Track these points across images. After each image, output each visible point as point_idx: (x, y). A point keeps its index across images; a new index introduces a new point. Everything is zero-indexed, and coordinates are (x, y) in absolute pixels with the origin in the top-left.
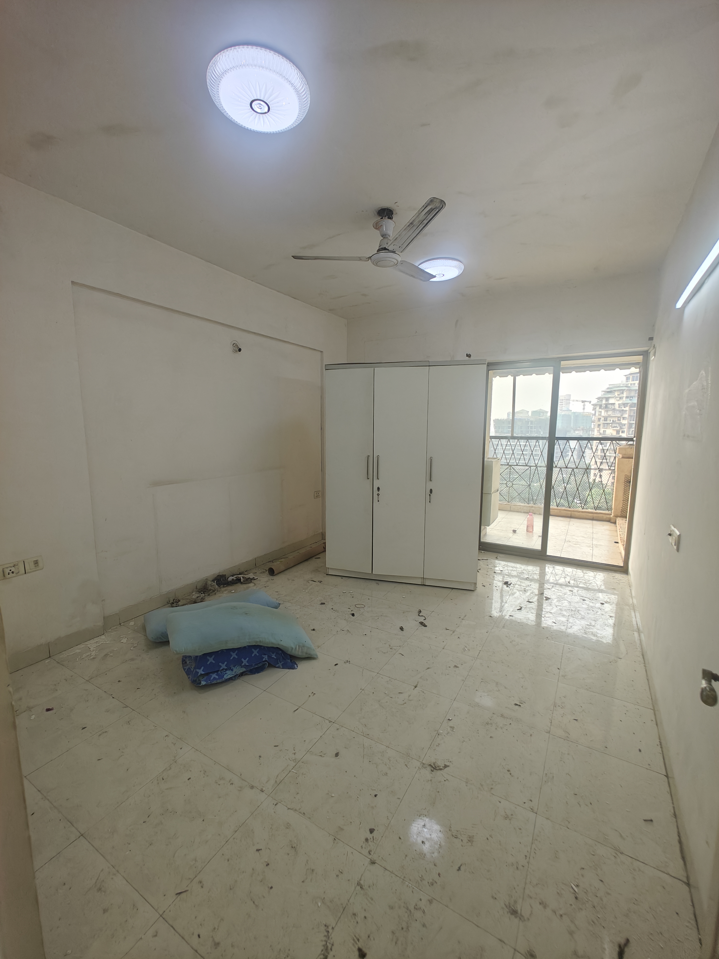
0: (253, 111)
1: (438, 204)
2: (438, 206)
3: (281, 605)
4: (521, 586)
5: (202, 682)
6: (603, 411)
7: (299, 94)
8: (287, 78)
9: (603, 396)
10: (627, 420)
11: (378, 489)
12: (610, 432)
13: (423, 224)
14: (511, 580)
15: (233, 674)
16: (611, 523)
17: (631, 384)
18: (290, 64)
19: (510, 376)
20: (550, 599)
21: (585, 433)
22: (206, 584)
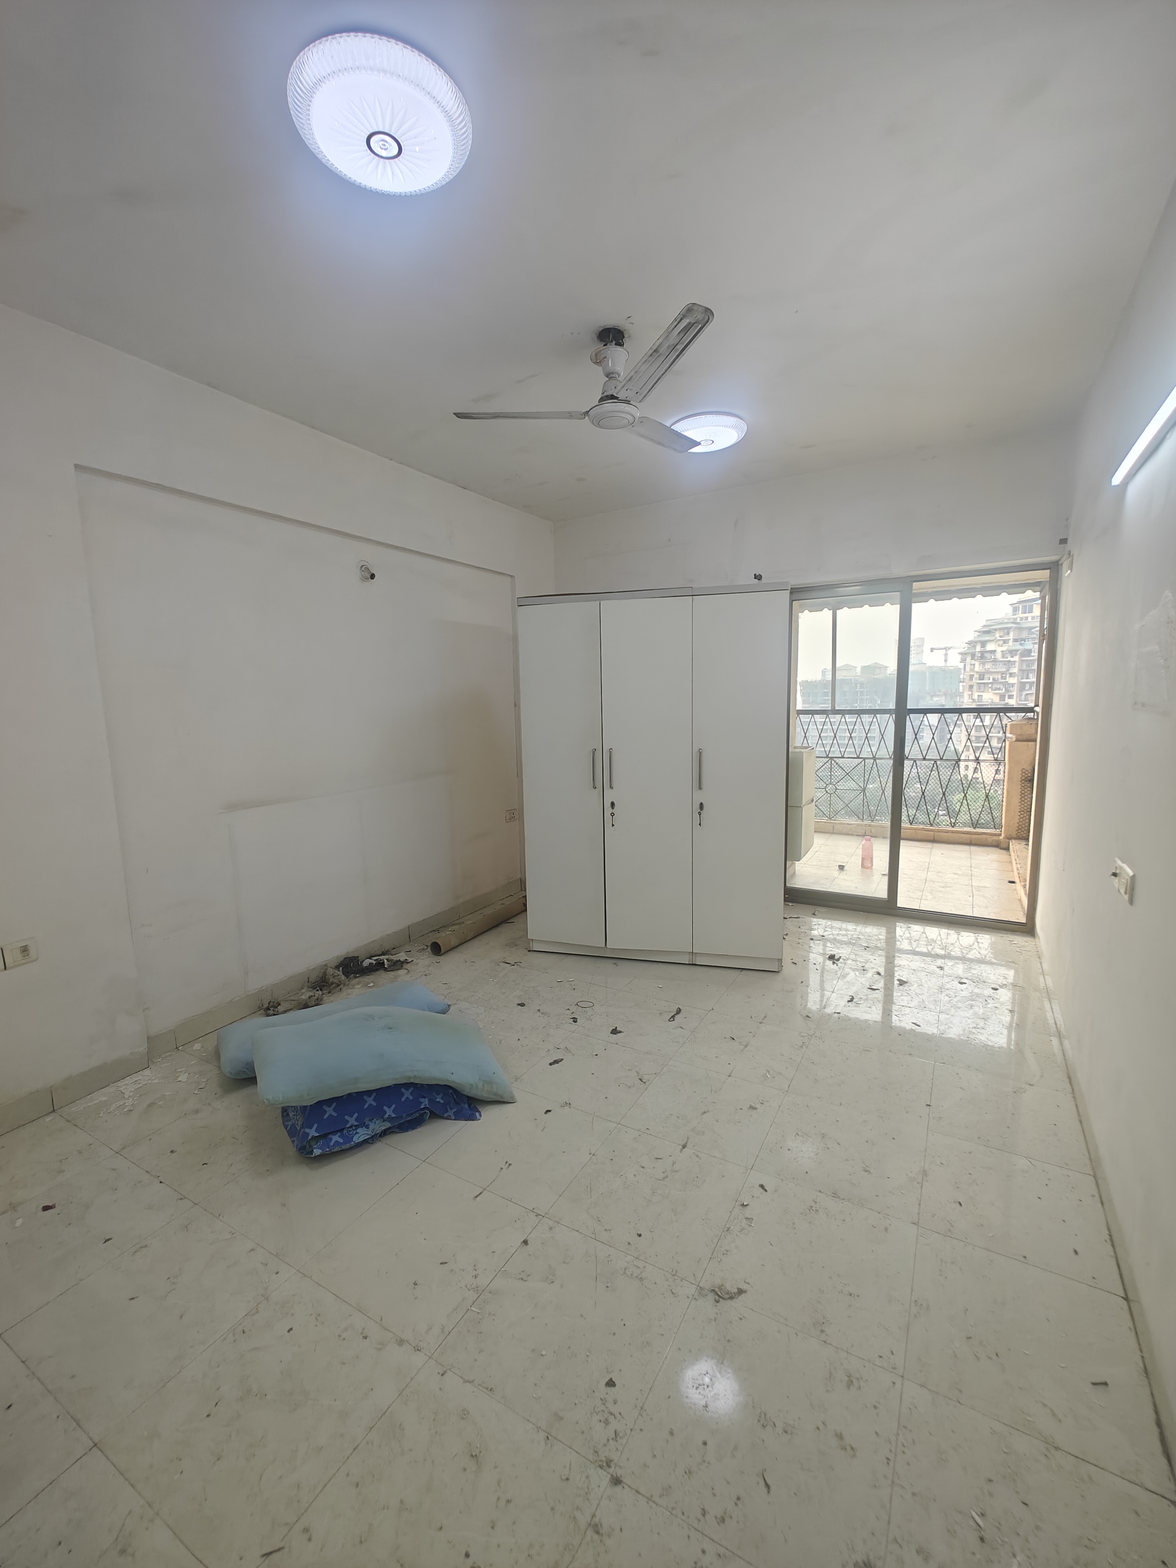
0: (372, 155)
1: (700, 316)
2: (700, 319)
3: (451, 1008)
4: (856, 961)
5: (314, 1150)
6: (977, 664)
7: (453, 121)
8: (428, 91)
9: (977, 639)
10: (1016, 678)
11: (613, 804)
12: (990, 698)
13: (677, 350)
14: (840, 951)
15: (369, 1133)
16: (1001, 849)
17: (1021, 619)
18: (433, 65)
19: (826, 610)
20: (906, 982)
21: (949, 699)
22: (325, 973)
